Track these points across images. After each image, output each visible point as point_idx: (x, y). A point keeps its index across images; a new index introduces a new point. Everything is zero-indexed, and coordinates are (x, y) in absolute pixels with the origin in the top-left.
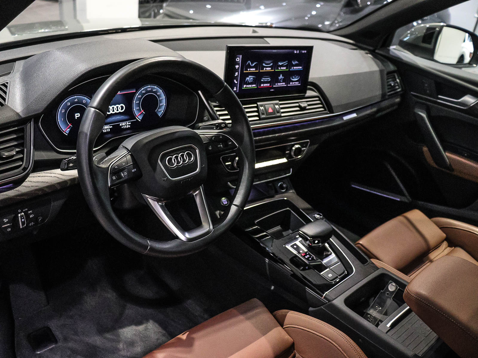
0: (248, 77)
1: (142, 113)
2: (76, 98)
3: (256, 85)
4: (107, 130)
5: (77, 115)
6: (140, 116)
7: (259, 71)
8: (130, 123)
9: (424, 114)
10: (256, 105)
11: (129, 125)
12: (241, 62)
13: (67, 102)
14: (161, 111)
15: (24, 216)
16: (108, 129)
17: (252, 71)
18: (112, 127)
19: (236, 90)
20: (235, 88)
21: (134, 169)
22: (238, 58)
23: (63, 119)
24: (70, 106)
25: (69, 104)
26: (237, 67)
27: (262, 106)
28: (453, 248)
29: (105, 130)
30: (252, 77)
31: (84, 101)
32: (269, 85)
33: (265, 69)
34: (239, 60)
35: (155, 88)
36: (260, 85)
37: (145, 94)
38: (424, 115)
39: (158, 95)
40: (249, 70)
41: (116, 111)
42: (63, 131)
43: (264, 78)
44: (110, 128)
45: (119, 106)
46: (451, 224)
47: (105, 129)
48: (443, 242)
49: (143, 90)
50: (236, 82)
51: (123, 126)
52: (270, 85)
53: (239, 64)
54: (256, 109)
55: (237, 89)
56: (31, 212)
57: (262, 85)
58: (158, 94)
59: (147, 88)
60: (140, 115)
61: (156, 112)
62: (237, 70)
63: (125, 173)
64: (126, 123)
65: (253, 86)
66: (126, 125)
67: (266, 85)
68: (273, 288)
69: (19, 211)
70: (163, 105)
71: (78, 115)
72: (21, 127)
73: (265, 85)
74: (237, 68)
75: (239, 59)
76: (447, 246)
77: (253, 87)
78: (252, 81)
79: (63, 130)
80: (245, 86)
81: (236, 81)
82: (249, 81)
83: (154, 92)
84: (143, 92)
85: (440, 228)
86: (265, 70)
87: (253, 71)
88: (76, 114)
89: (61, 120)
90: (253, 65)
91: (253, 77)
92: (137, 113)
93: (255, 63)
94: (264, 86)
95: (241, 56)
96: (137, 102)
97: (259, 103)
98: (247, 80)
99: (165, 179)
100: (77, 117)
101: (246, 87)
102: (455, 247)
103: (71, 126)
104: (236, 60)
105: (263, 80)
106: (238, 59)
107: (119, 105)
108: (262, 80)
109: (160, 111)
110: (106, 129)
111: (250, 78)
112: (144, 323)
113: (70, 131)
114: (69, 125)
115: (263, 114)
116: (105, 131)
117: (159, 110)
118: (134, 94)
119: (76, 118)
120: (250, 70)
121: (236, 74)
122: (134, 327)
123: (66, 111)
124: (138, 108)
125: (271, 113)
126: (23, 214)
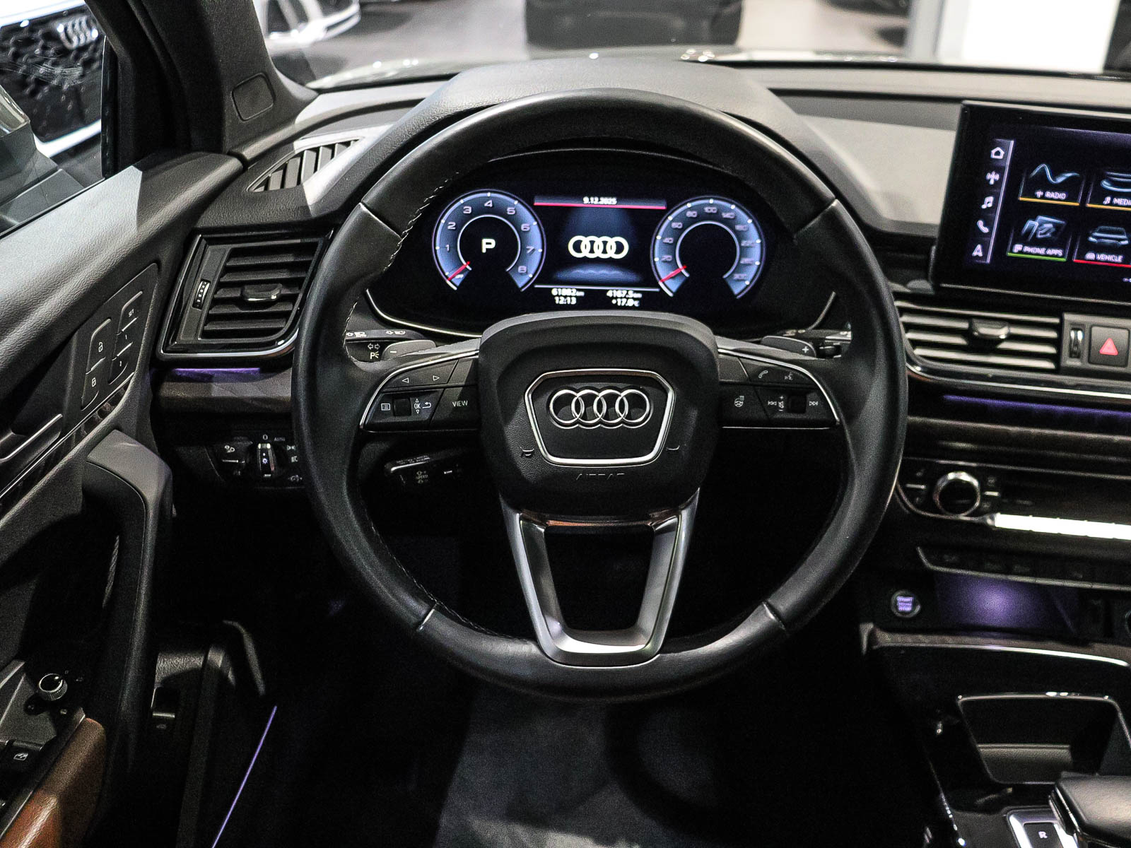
0: (1034, 219)
1: (681, 273)
2: (489, 198)
3: (1064, 253)
4: (568, 299)
5: (487, 243)
6: (671, 280)
7: (1084, 202)
8: (639, 296)
10: (1056, 321)
11: (635, 299)
12: (1008, 163)
13: (464, 204)
14: (744, 280)
15: (270, 453)
16: (571, 296)
17: (1052, 199)
18: (582, 294)
19: (980, 254)
20: (979, 247)
21: (461, 398)
22: (998, 149)
23: (448, 246)
24: (471, 216)
25: (469, 210)
26: (993, 177)
27: (1076, 328)
29: (562, 298)
30: (1050, 222)
31: (510, 211)
32: (1119, 259)
33: (1108, 200)
34: (1001, 157)
35: (730, 210)
36: (1082, 255)
37: (693, 220)
39: (736, 232)
40: (1039, 194)
41: (598, 253)
42: (447, 277)
43: (1101, 231)
44: (576, 296)
45: (612, 242)
47: (561, 296)
49: (690, 209)
50: (985, 230)
51: (616, 298)
52: (1124, 261)
53: (1000, 170)
54: (1052, 334)
55: (985, 251)
56: (293, 448)
57: (1090, 256)
58: (738, 227)
59: (703, 204)
60: (673, 278)
61: (724, 281)
62: (992, 190)
63: (427, 403)
64: (627, 294)
65: (1050, 252)
66: (625, 297)
67: (1110, 258)
69: (265, 437)
70: (749, 265)
71: (490, 244)
72: (307, 240)
73: (1102, 257)
74: (992, 182)
75: (1002, 153)
77: (1053, 256)
78: (1048, 235)
79: (447, 274)
80: (1018, 247)
81: (985, 225)
82: (1035, 234)
83: (726, 221)
84: (690, 214)
86: (1107, 205)
87: (1059, 200)
88: (485, 241)
89: (443, 247)
90: (1060, 180)
91: (1054, 224)
92: (663, 271)
93: (1069, 175)
94: (1100, 261)
95: (1012, 142)
96: (667, 240)
97: (1068, 317)
98: (1029, 231)
99: (527, 453)
100: (487, 249)
101: (1021, 252)
103: (468, 267)
104: (990, 153)
105: (1098, 238)
106: (998, 153)
107: (612, 236)
108: (1091, 239)
109: (738, 280)
110: (565, 297)
111: (1042, 225)
113: (464, 282)
114: (462, 264)
115: (1074, 354)
116: (561, 302)
117: (737, 276)
118: (661, 215)
119: (484, 251)
120: (1043, 197)
121: (988, 202)
123: (458, 228)
124: (668, 257)
125: (1108, 360)
126: (269, 446)
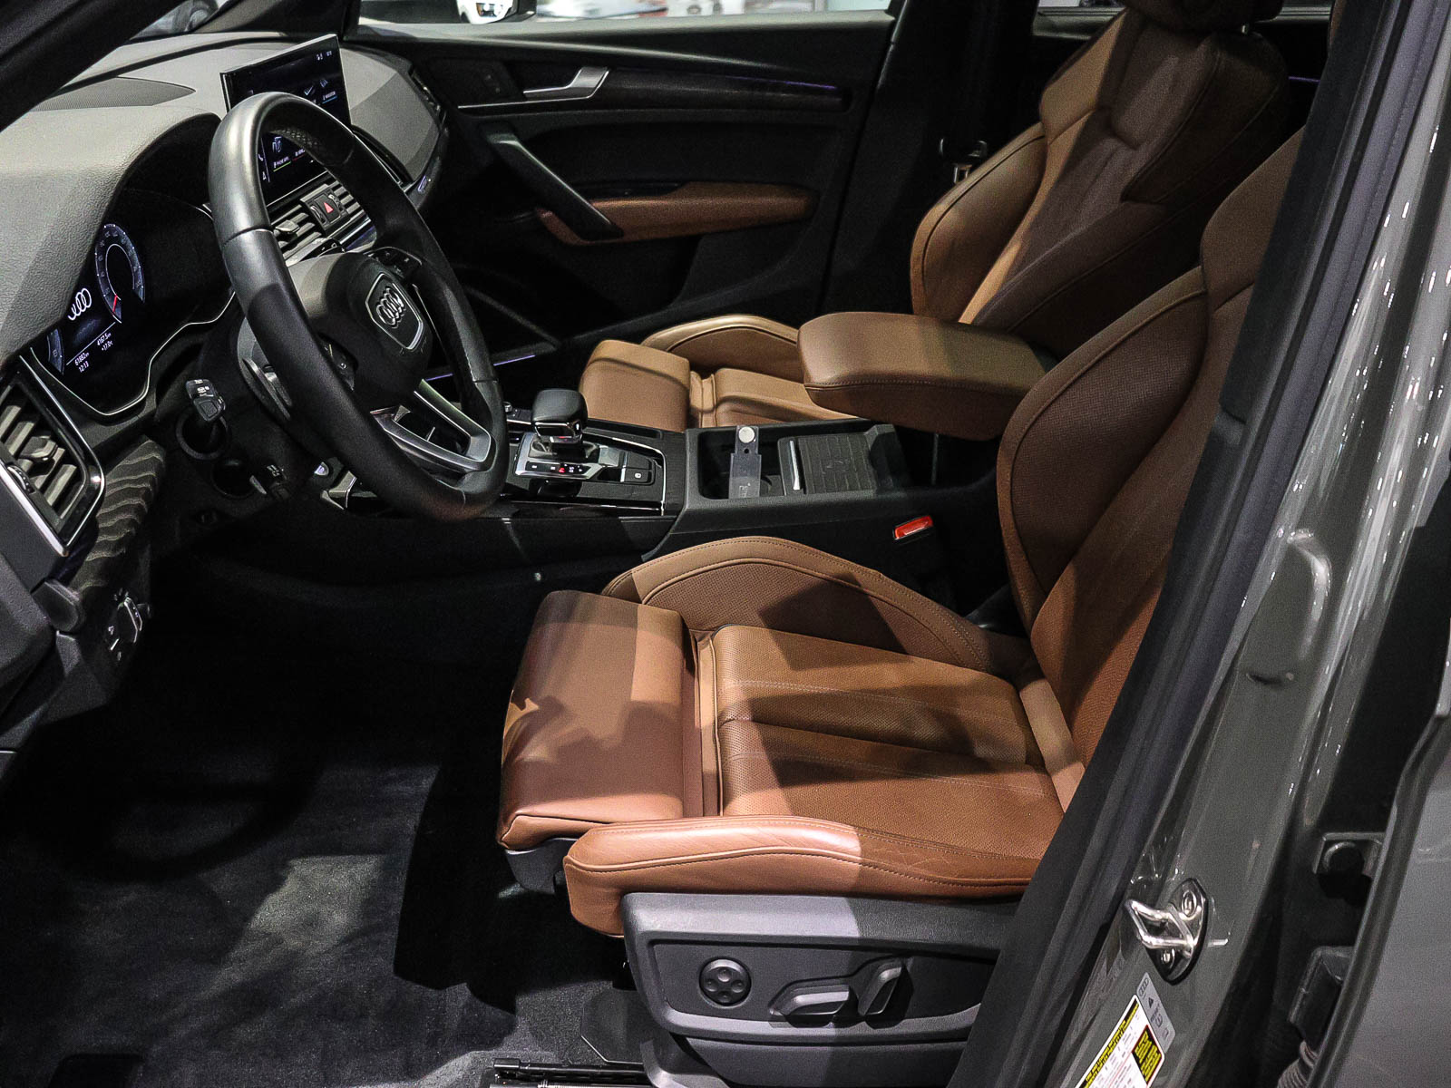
9: (512, 139)
10: (299, 206)
16: (84, 361)
18: (88, 353)
27: (310, 203)
28: (712, 375)
38: (515, 143)
44: (86, 359)
46: (683, 334)
48: (689, 375)
51: (102, 346)
64: (104, 334)
66: (105, 341)
68: (538, 576)
76: (699, 378)
85: (670, 351)
97: (303, 199)
102: (714, 372)
112: (286, 878)
115: (323, 220)
122: (273, 898)
125: (332, 215)
